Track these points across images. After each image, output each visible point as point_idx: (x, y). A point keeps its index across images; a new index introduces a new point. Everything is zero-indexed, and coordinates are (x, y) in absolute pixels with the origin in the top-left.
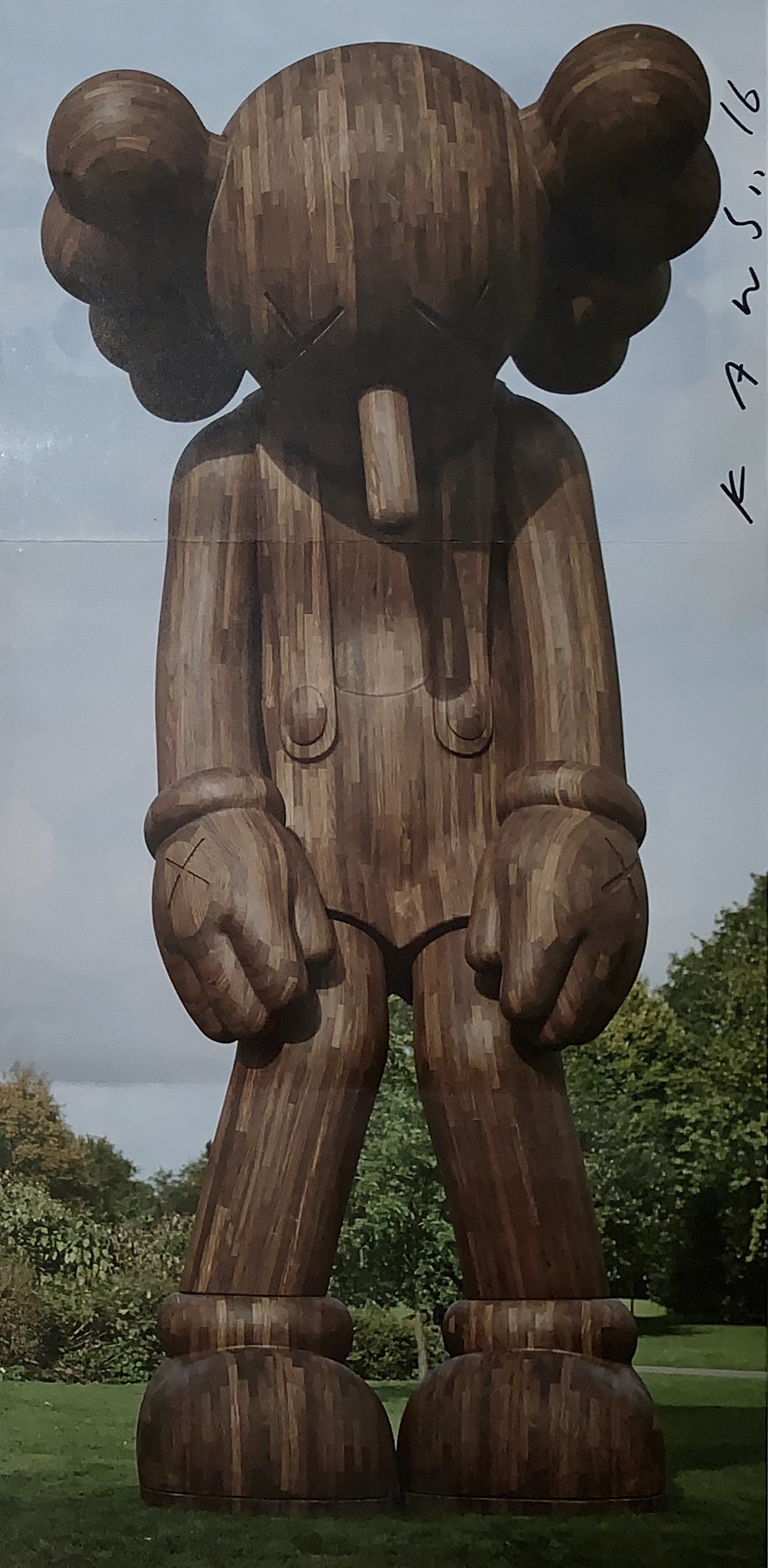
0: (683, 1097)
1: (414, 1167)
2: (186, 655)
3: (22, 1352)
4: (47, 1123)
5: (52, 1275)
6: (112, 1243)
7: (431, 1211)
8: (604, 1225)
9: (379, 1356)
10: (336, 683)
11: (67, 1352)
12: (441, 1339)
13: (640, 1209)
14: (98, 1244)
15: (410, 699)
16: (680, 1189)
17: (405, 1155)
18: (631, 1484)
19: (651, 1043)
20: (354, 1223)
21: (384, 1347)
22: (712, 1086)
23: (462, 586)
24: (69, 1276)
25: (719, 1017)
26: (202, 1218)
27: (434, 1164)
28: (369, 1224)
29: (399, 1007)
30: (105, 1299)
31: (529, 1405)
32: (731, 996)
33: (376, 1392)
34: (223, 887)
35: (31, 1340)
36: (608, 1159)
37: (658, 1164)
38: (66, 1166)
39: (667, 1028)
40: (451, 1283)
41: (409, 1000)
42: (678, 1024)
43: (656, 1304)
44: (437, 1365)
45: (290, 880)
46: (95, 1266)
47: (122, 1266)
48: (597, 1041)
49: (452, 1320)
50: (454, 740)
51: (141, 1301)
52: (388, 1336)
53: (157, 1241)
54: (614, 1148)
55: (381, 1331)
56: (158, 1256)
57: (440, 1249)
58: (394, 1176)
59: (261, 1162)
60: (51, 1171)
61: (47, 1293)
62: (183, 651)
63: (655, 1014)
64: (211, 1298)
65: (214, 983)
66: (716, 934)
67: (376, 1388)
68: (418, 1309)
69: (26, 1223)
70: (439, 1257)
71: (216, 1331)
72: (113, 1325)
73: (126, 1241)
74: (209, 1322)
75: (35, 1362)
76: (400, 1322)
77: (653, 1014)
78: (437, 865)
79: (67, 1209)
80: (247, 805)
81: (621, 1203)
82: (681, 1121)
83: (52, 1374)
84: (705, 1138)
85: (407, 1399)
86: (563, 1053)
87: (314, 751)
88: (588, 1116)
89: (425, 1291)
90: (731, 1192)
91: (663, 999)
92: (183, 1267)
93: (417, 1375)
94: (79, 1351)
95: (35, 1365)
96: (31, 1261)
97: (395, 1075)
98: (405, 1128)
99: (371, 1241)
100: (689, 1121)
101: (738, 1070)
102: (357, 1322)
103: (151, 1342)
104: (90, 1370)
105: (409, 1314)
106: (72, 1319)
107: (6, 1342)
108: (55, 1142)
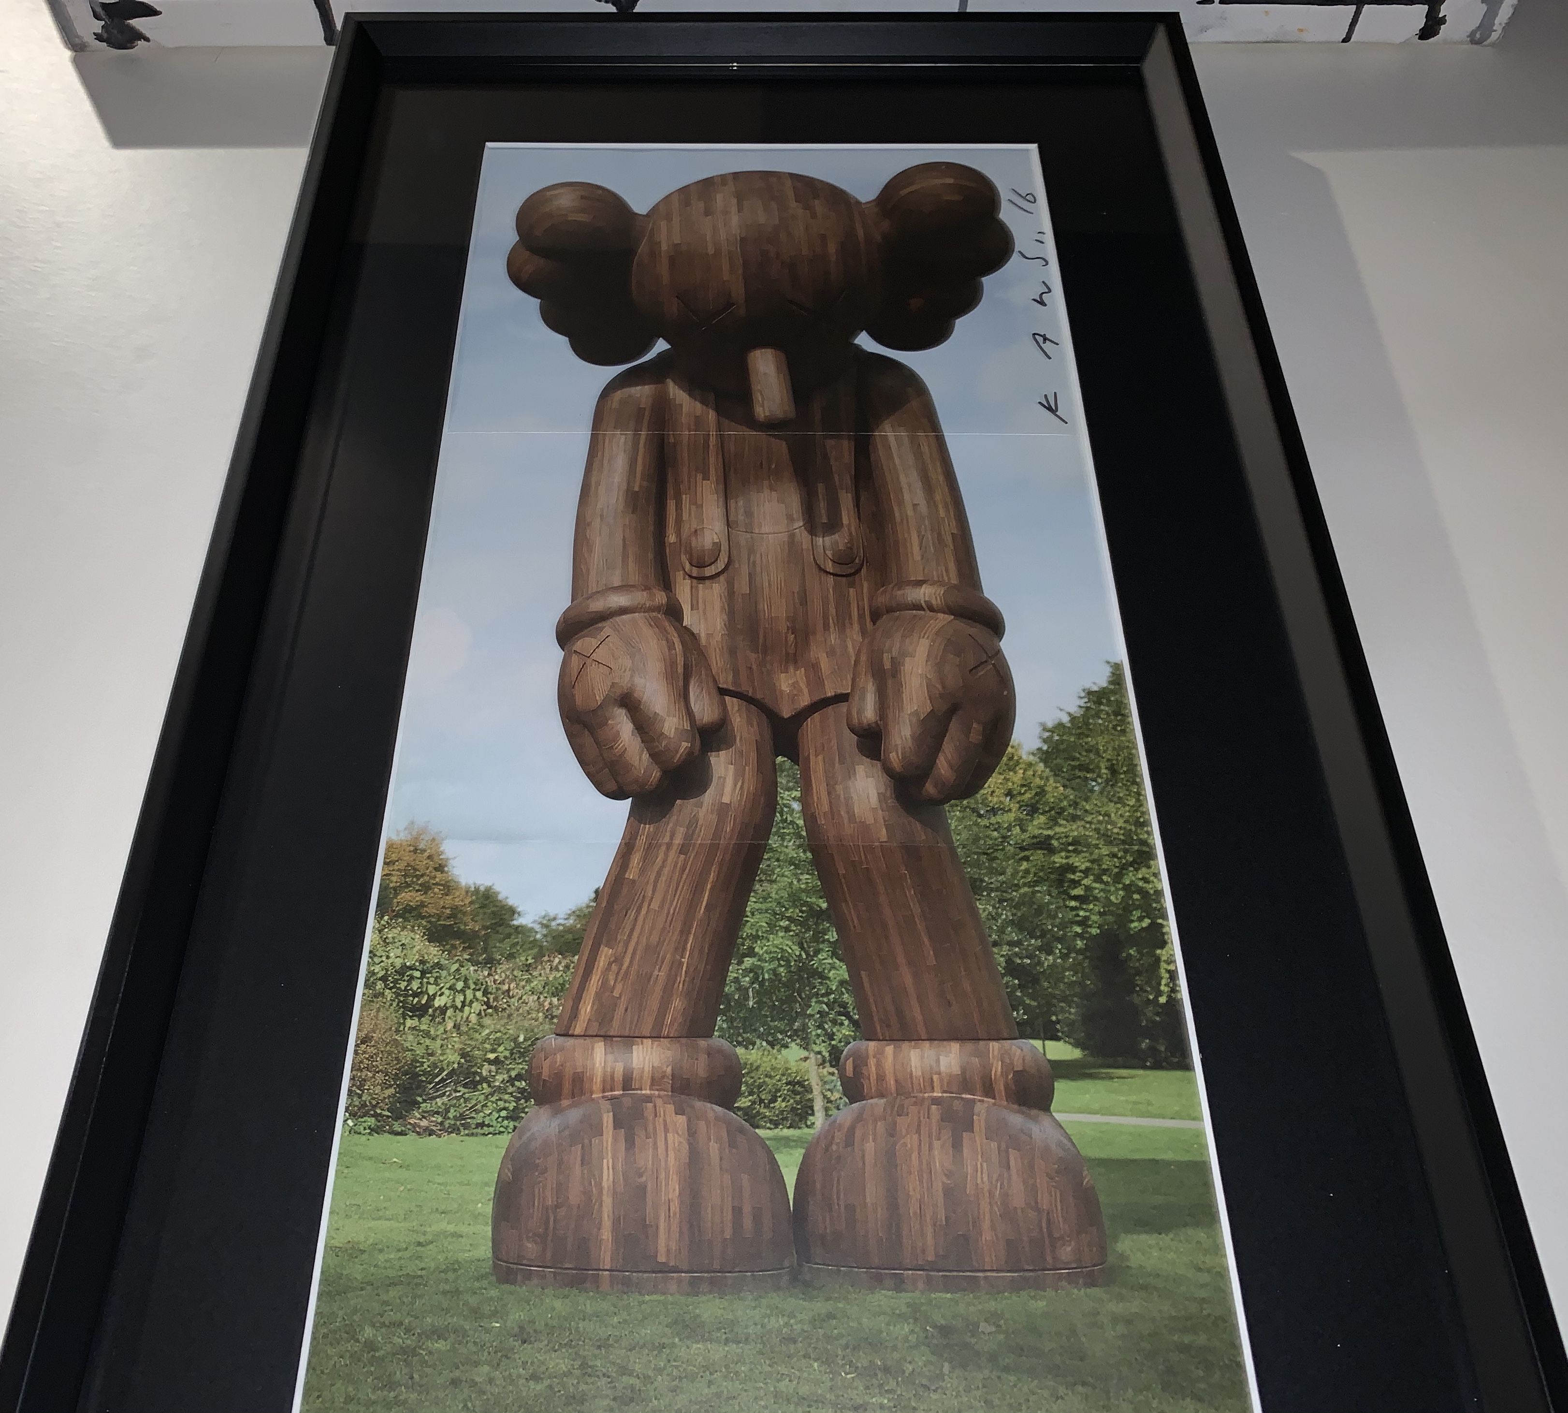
0: (1070, 848)
1: (804, 908)
2: (602, 510)
3: (374, 1102)
4: (435, 872)
5: (419, 1019)
6: (487, 985)
7: (822, 949)
8: (1004, 964)
9: (770, 1102)
10: (728, 525)
11: (424, 1101)
12: (839, 1083)
13: (1040, 949)
14: (473, 986)
15: (792, 536)
16: (1079, 930)
17: (795, 898)
18: (1066, 1252)
19: (1031, 798)
20: (743, 962)
21: (777, 1091)
22: (1098, 839)
23: (832, 462)
24: (437, 1020)
25: (1095, 776)
26: (585, 958)
27: (824, 905)
28: (759, 963)
29: (787, 767)
30: (473, 1043)
31: (941, 1157)
32: (1103, 758)
33: (767, 1142)
35: (387, 1088)
36: (1001, 901)
37: (1053, 907)
38: (448, 911)
39: (1045, 785)
40: (846, 1022)
41: (796, 762)
42: (1055, 782)
43: (1070, 1047)
44: (834, 1112)
45: (686, 667)
46: (467, 1009)
47: (496, 1009)
48: (978, 796)
49: (850, 1061)
50: (830, 565)
51: (512, 1044)
52: (779, 1081)
53: (535, 983)
54: (1006, 892)
55: (772, 1074)
56: (536, 998)
57: (834, 988)
58: (784, 917)
59: (649, 905)
60: (433, 916)
61: (411, 1038)
62: (599, 506)
63: (1032, 773)
64: (588, 1040)
66: (1080, 707)
67: (769, 1139)
68: (813, 1050)
69: (398, 965)
70: (833, 996)
72: (479, 1070)
73: (502, 983)
74: (585, 1067)
75: (389, 1113)
76: (793, 1066)
77: (1030, 773)
78: (818, 653)
79: (443, 952)
80: (651, 609)
81: (1018, 943)
82: (1072, 869)
83: (405, 1126)
84: (1097, 882)
85: (803, 1151)
86: (947, 807)
87: (709, 571)
88: (977, 864)
89: (819, 1031)
90: (1132, 932)
91: (1038, 760)
92: (561, 1008)
93: (814, 1123)
94: (438, 1100)
95: (388, 1117)
96: (398, 1005)
97: (784, 828)
98: (795, 875)
99: (760, 979)
100: (1080, 868)
101: (1120, 823)
102: (746, 1064)
103: (519, 1088)
104: (448, 1121)
105: (802, 1056)
106: (434, 1065)
107: (358, 1091)
108: (440, 890)
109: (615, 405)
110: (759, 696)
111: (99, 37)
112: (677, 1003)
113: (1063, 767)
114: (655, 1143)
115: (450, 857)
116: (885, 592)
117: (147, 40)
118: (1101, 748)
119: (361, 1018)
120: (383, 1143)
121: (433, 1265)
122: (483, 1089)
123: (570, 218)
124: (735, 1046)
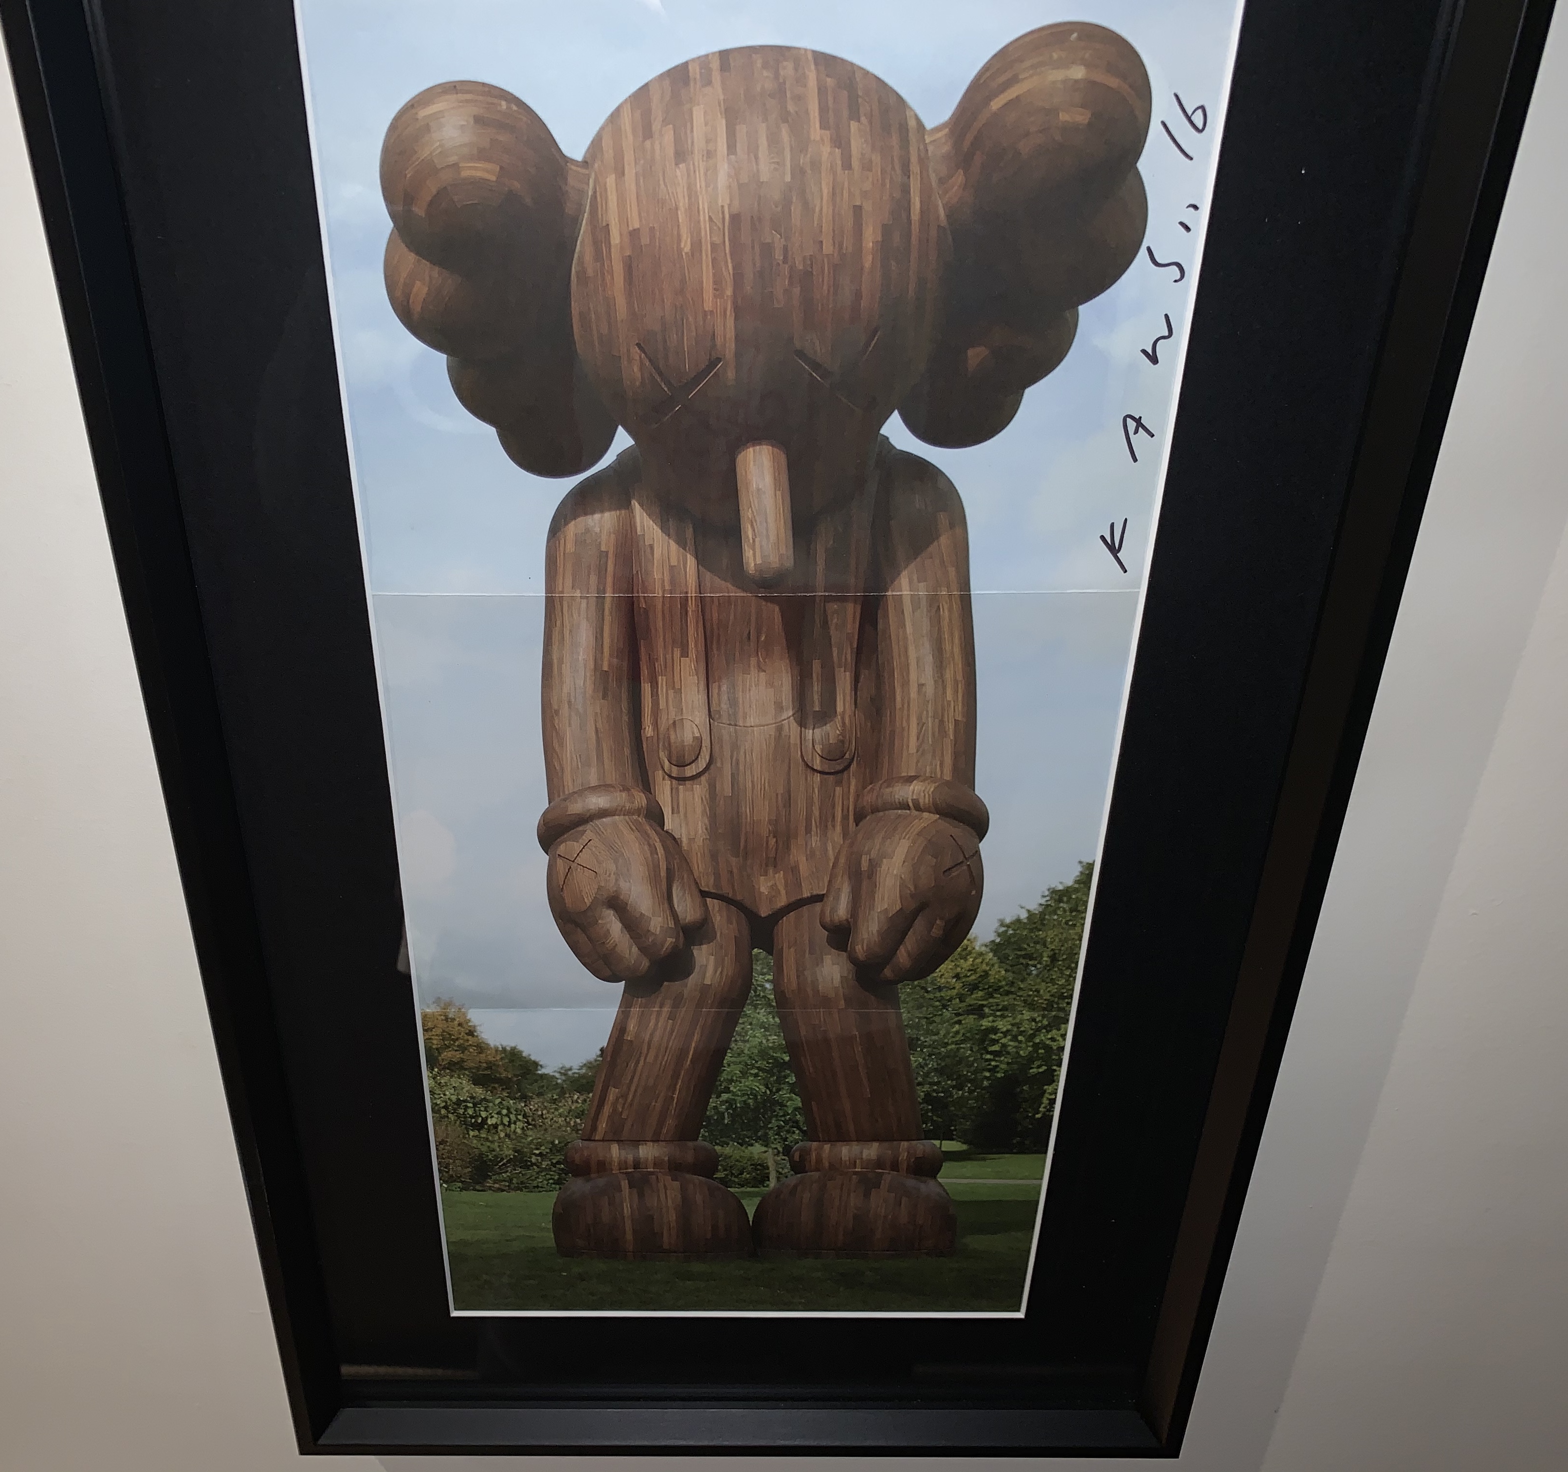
0: (998, 1013)
1: (770, 1061)
3: (459, 1175)
4: (466, 1037)
5: (479, 1131)
6: (525, 1112)
7: (782, 1088)
9: (738, 1175)
11: (494, 1175)
13: (954, 1087)
14: (515, 1113)
16: (988, 1074)
17: (763, 1053)
19: (975, 979)
20: (720, 1096)
21: (744, 1169)
22: (1023, 1007)
24: (492, 1132)
25: (1036, 962)
27: (787, 1059)
28: (733, 1097)
29: (762, 957)
30: (522, 1145)
32: (1048, 948)
33: (736, 1194)
35: (466, 1168)
36: (930, 1055)
37: (972, 1059)
38: (485, 1065)
39: (990, 970)
40: (797, 1132)
41: (770, 953)
42: (1000, 967)
43: (961, 1144)
46: (513, 1126)
47: (535, 1125)
51: (551, 1145)
52: (746, 1163)
53: (562, 1110)
54: (936, 1048)
55: (741, 1160)
56: (563, 1119)
57: (790, 1112)
58: (753, 1067)
59: (645, 1059)
60: (473, 1069)
61: (475, 1141)
63: (980, 960)
66: (1041, 905)
68: (770, 1147)
69: (454, 1100)
70: (788, 1116)
72: (529, 1159)
73: (537, 1110)
75: (471, 1181)
76: (756, 1155)
79: (487, 1092)
81: (938, 1083)
82: (995, 1030)
83: (483, 1187)
84: (1013, 1041)
85: (760, 1199)
86: (899, 986)
88: (917, 1027)
89: (777, 1137)
90: (1029, 1076)
91: (989, 951)
92: (583, 1125)
94: (503, 1174)
95: (469, 1182)
96: (460, 1123)
97: (757, 1001)
98: (765, 1036)
99: (734, 1107)
100: (1002, 1030)
101: (1047, 997)
103: (559, 1168)
104: (513, 1185)
105: (763, 1150)
106: (496, 1157)
107: (446, 1170)
108: (474, 1050)
112: (670, 1122)
113: (1009, 956)
115: (477, 1024)
118: (1049, 940)
119: (435, 1131)
120: (470, 1195)
121: (519, 1249)
122: (534, 1169)
124: (714, 1146)
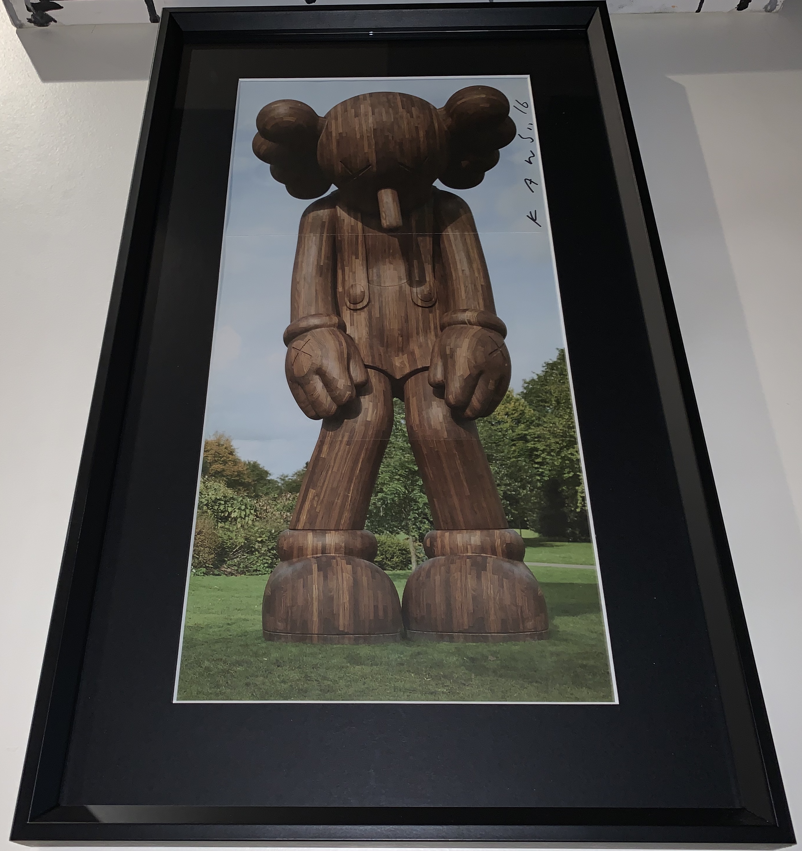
0: (536, 440)
1: (407, 470)
3: (205, 561)
4: (229, 455)
5: (225, 523)
6: (256, 507)
7: (416, 489)
8: (502, 495)
9: (391, 558)
10: (368, 283)
11: (229, 560)
12: (423, 550)
13: (520, 487)
14: (249, 508)
15: (401, 287)
16: (539, 478)
17: (402, 466)
18: (530, 624)
19: (518, 416)
20: (378, 495)
21: (395, 553)
22: (550, 435)
24: (233, 523)
25: (549, 404)
26: (302, 495)
27: (417, 468)
28: (385, 496)
29: (399, 403)
30: (250, 534)
31: (471, 582)
32: (553, 396)
33: (390, 577)
34: (318, 357)
35: (211, 555)
36: (501, 465)
37: (527, 468)
38: (236, 473)
39: (525, 410)
40: (427, 522)
41: (402, 400)
42: (530, 408)
43: (533, 532)
44: (421, 562)
45: (348, 354)
46: (247, 518)
47: (260, 518)
48: (492, 415)
49: (429, 540)
51: (269, 534)
52: (395, 549)
53: (279, 506)
54: (504, 461)
55: (392, 546)
56: (279, 513)
57: (421, 506)
58: (397, 474)
59: (332, 470)
60: (229, 476)
61: (221, 532)
63: (518, 404)
64: (305, 532)
65: (312, 395)
66: (543, 371)
67: (390, 575)
68: (411, 535)
69: (213, 499)
70: (421, 510)
71: (307, 549)
72: (254, 546)
73: (263, 506)
75: (212, 566)
76: (402, 542)
77: (517, 404)
78: (414, 346)
79: (235, 492)
80: (330, 326)
81: (509, 485)
82: (537, 449)
83: (220, 572)
84: (549, 456)
85: (406, 580)
86: (476, 421)
87: (359, 306)
88: (491, 448)
89: (414, 526)
90: (564, 479)
91: (522, 398)
92: (291, 517)
93: (411, 568)
94: (235, 560)
95: (211, 567)
96: (214, 517)
97: (397, 432)
98: (402, 454)
99: (386, 503)
100: (540, 449)
101: (561, 427)
102: (379, 542)
103: (273, 554)
104: (240, 569)
105: (406, 538)
106: (233, 544)
107: (197, 556)
108: (232, 463)
109: (310, 220)
110: (384, 368)
111: (30, 21)
112: (346, 515)
113: (533, 401)
114: (337, 578)
115: (236, 448)
116: (447, 315)
117: (56, 21)
118: (553, 391)
119: (197, 523)
120: (209, 580)
121: (235, 633)
122: (256, 554)
123: (284, 120)
124: (374, 534)
